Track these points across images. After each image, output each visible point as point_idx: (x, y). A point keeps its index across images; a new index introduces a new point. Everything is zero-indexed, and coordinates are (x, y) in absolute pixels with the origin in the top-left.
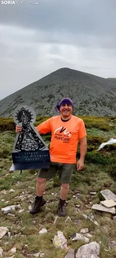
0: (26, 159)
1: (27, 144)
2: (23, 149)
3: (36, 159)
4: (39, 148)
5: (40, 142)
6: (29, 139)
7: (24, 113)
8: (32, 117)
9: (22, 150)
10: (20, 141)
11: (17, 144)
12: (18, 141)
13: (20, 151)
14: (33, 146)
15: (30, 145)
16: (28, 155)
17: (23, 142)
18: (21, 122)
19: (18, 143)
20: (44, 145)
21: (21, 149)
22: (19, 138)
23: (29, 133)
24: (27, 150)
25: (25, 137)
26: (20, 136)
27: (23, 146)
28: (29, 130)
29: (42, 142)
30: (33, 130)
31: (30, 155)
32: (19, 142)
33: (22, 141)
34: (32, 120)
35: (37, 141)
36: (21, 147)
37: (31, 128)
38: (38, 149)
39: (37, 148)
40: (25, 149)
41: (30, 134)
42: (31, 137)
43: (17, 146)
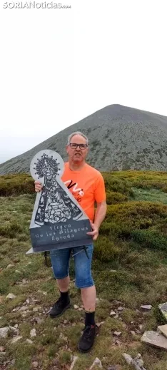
0: (53, 239)
1: (53, 212)
2: (46, 220)
3: (69, 236)
4: (72, 216)
5: (73, 206)
6: (56, 203)
7: (46, 163)
8: (59, 167)
9: (45, 223)
10: (42, 208)
11: (37, 214)
12: (39, 207)
13: (42, 224)
14: (62, 214)
15: (58, 212)
16: (56, 232)
17: (46, 209)
18: (42, 176)
19: (39, 212)
20: (80, 212)
23: (55, 192)
24: (53, 222)
26: (42, 200)
27: (46, 215)
28: (54, 189)
29: (76, 207)
30: (61, 188)
31: (59, 230)
32: (40, 210)
33: (44, 207)
34: (59, 172)
35: (69, 205)
37: (58, 184)
38: (71, 218)
39: (69, 217)
40: (50, 221)
41: (57, 195)
42: (59, 198)
43: (38, 217)
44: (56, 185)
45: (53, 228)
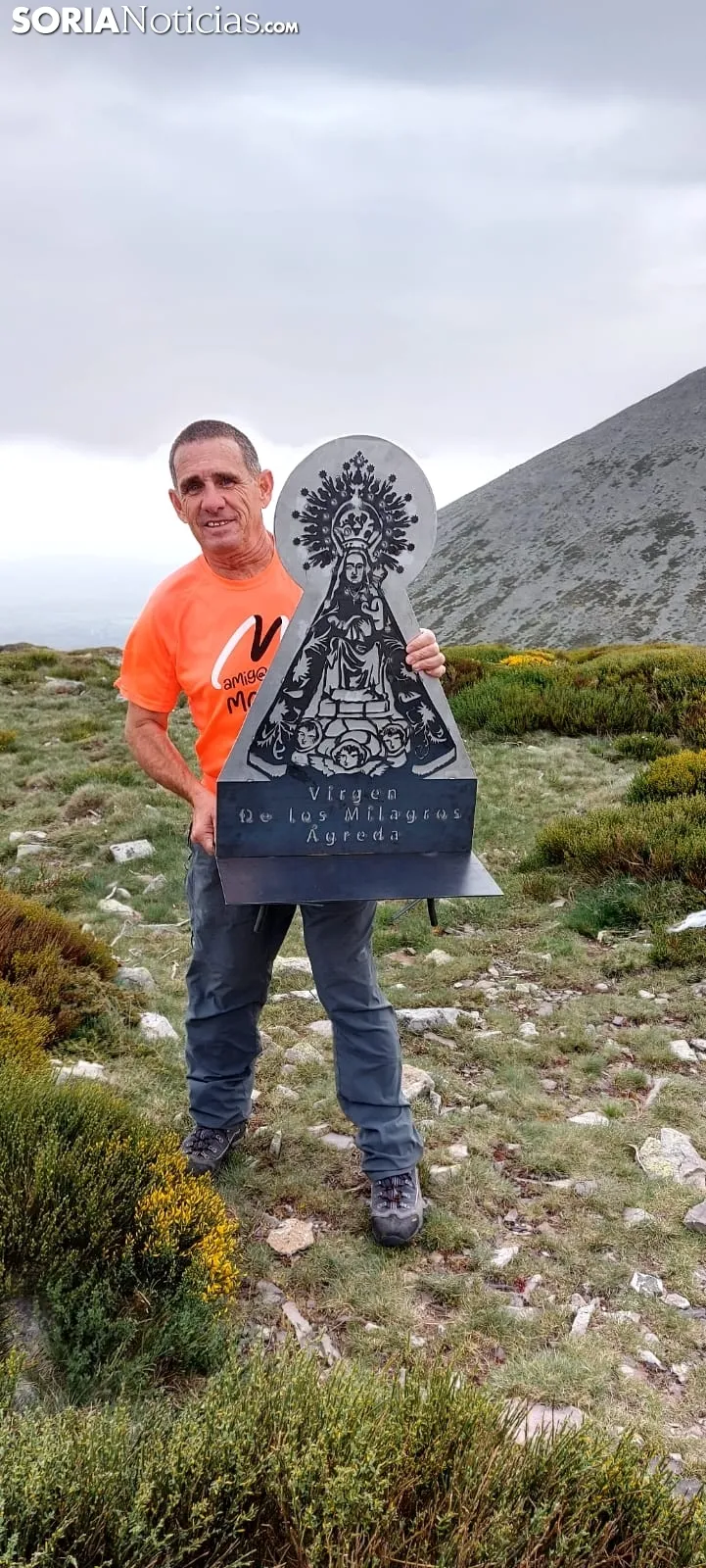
0: (313, 835)
3: (379, 835)
4: (413, 759)
6: (359, 696)
7: (356, 501)
8: (411, 535)
9: (293, 769)
10: (291, 703)
11: (266, 725)
15: (357, 732)
16: (330, 810)
17: (310, 713)
18: (324, 559)
19: (276, 718)
21: (286, 759)
22: (289, 683)
23: (368, 645)
24: (327, 768)
25: (332, 678)
27: (306, 737)
28: (366, 629)
29: (438, 723)
30: (397, 633)
31: (348, 804)
32: (281, 709)
34: (403, 558)
36: (293, 745)
37: (388, 613)
38: (407, 767)
39: (399, 762)
42: (375, 676)
43: (267, 739)
44: (378, 616)
45: (322, 796)
